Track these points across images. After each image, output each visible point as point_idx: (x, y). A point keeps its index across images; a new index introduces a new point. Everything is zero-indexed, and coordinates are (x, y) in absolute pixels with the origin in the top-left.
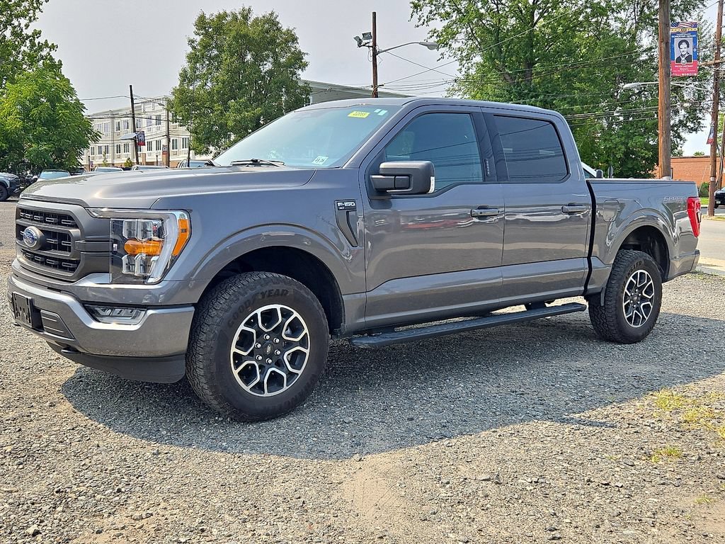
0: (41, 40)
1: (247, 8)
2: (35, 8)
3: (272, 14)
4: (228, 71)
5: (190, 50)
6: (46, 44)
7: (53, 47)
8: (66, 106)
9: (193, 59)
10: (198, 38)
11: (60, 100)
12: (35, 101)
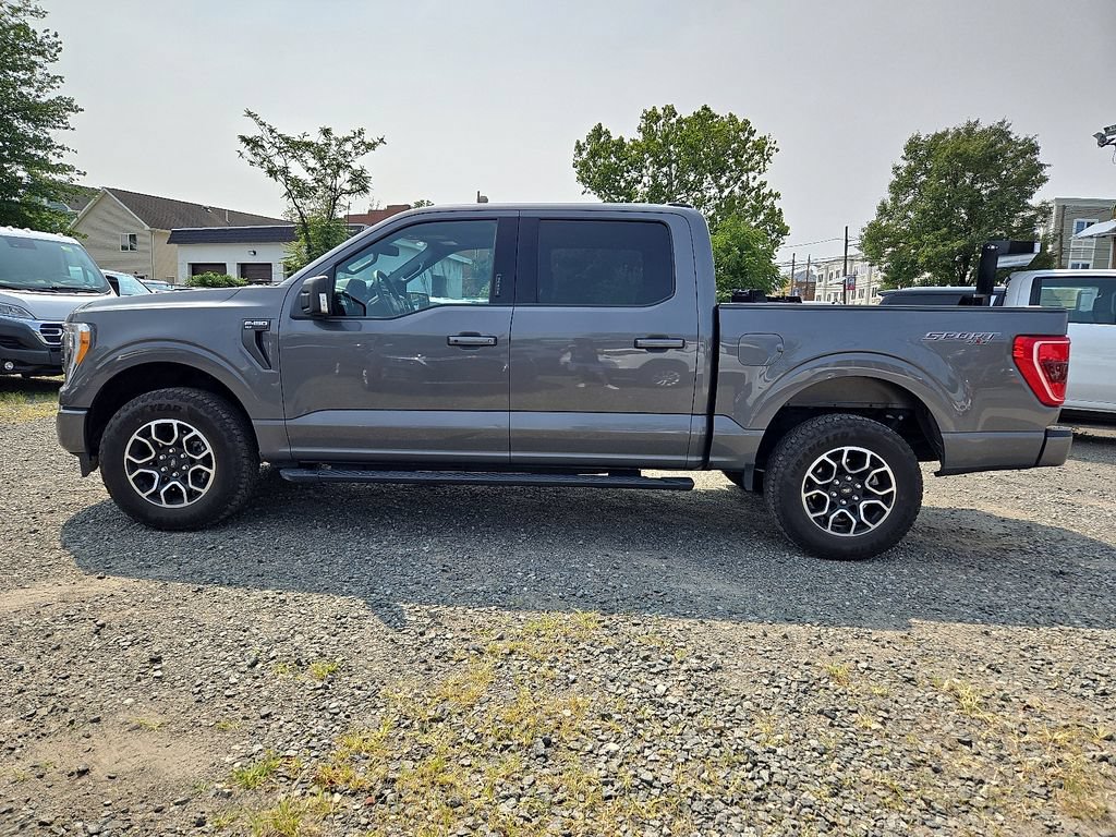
0: (765, 191)
1: (973, 121)
2: (765, 160)
3: (1002, 123)
4: (932, 199)
5: (894, 178)
6: (770, 194)
7: (777, 196)
8: (754, 253)
9: (897, 189)
10: (905, 164)
11: (748, 247)
12: (728, 251)
